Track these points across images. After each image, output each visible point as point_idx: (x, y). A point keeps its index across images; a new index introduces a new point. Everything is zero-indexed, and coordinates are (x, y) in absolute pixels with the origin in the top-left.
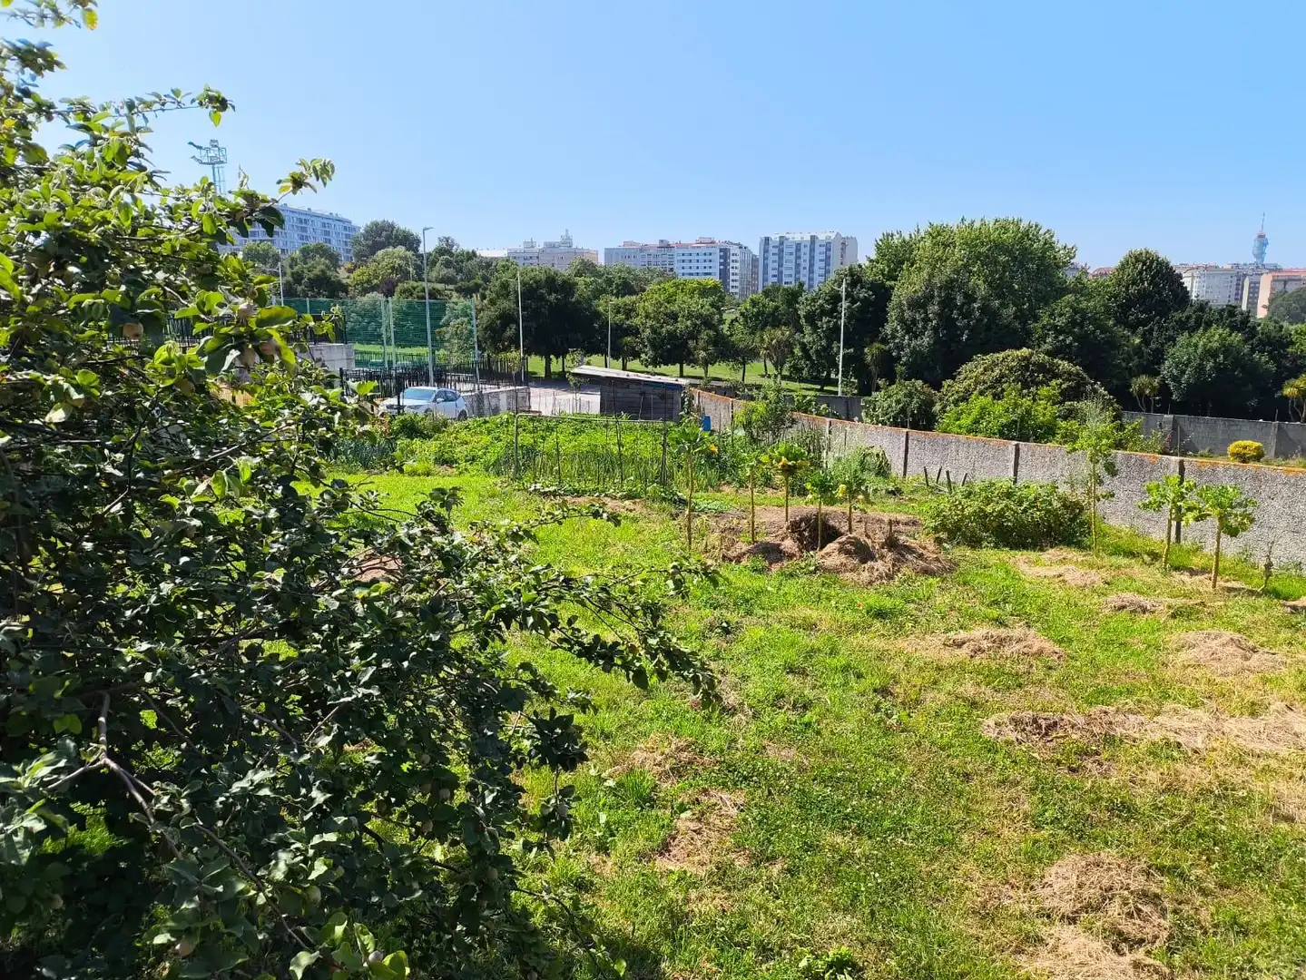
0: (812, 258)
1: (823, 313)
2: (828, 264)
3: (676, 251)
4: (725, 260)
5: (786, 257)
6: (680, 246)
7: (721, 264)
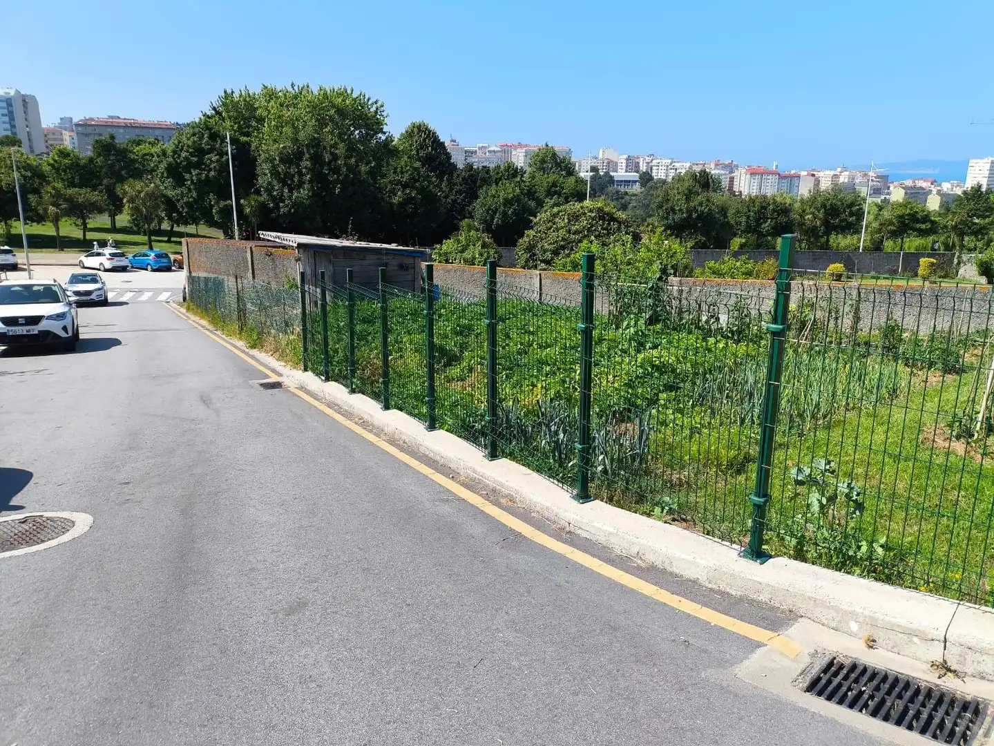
1: (189, 166)
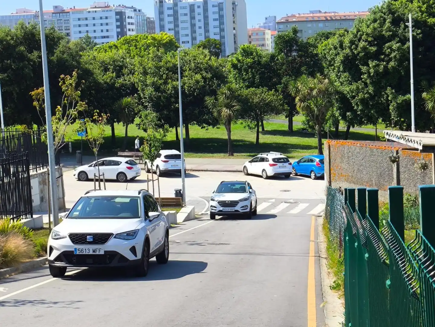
0: (206, 17)
2: (222, 23)
3: (72, 17)
4: (122, 23)
5: (181, 18)
6: (75, 11)
7: (118, 27)
